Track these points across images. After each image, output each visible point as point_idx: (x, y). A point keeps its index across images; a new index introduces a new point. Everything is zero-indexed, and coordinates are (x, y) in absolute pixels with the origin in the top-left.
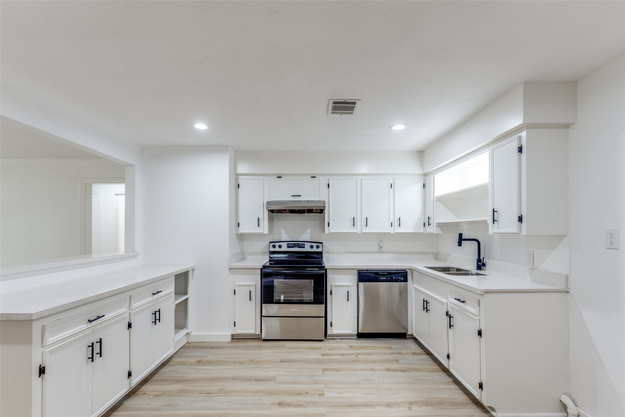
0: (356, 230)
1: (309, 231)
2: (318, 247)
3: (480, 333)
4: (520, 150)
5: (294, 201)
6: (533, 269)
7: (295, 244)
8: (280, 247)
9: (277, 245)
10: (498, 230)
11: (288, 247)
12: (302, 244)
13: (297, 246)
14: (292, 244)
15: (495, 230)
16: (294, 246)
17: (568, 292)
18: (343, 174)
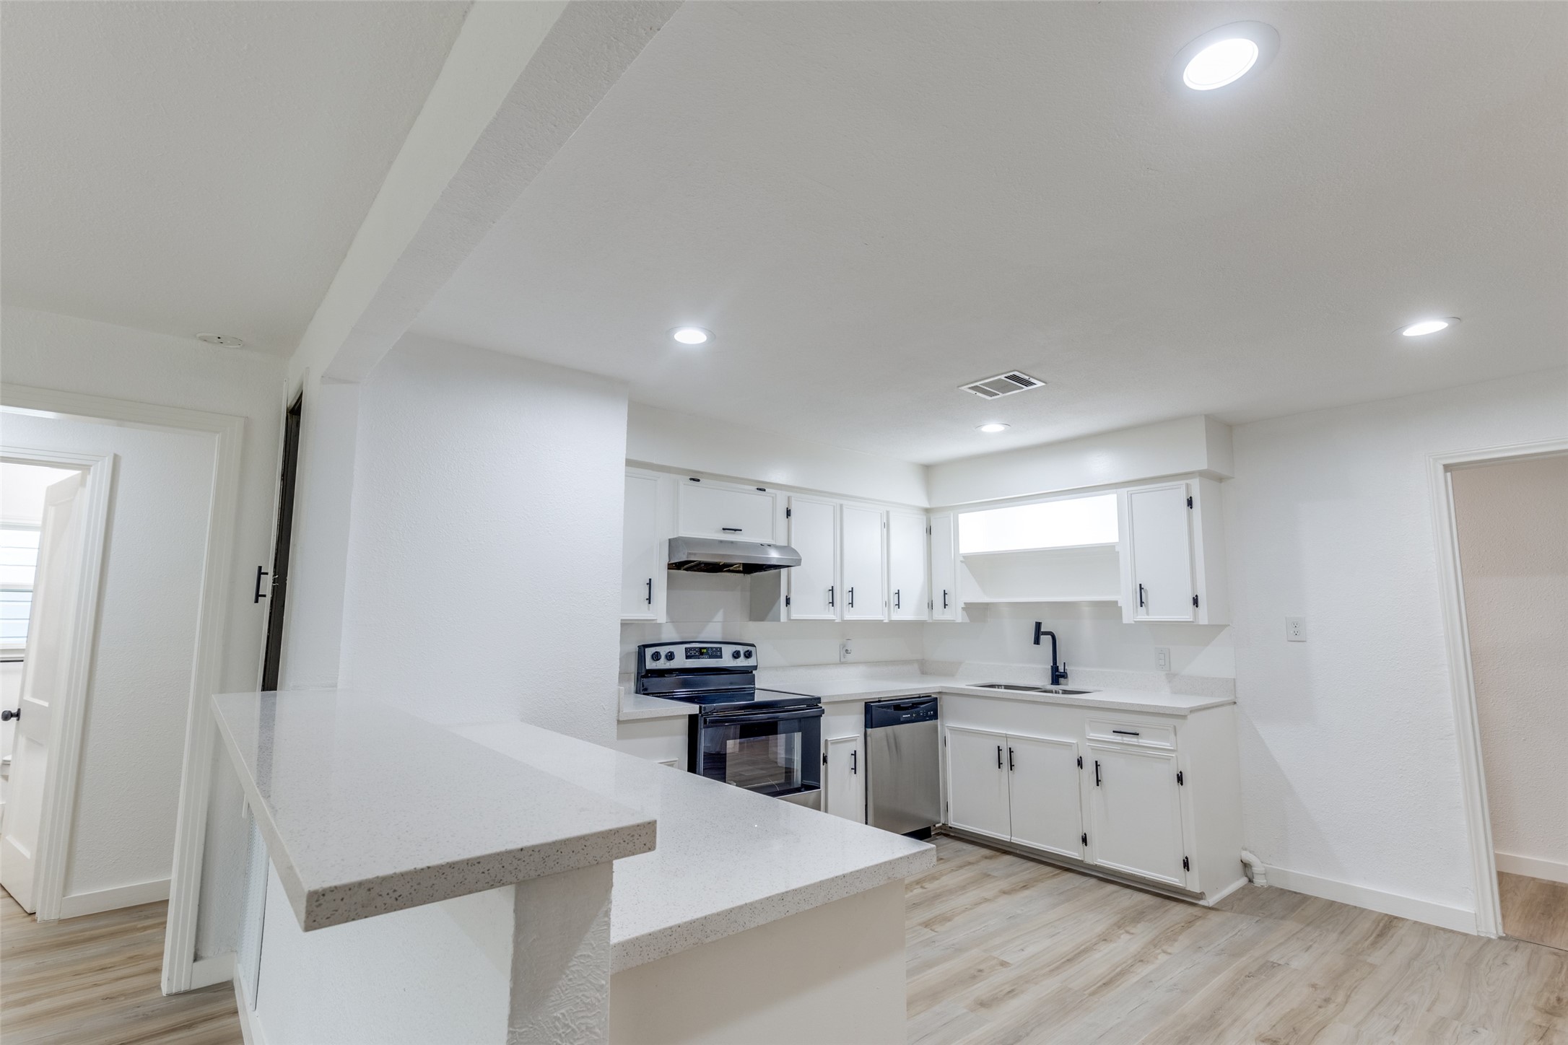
0: (834, 615)
1: (719, 617)
2: (748, 655)
3: (1180, 779)
4: (1190, 503)
5: (721, 542)
6: (1171, 676)
7: (701, 648)
8: (670, 656)
9: (663, 651)
10: (1147, 617)
11: (688, 657)
12: (716, 648)
13: (707, 653)
14: (694, 649)
15: (1139, 617)
16: (700, 653)
17: (1235, 703)
18: (811, 490)
